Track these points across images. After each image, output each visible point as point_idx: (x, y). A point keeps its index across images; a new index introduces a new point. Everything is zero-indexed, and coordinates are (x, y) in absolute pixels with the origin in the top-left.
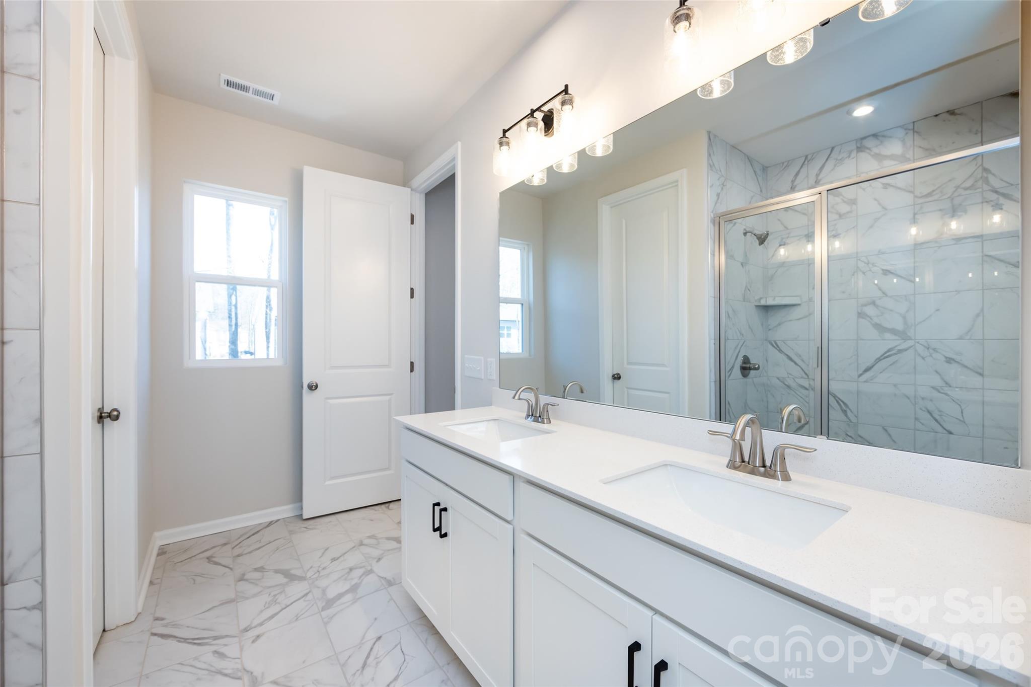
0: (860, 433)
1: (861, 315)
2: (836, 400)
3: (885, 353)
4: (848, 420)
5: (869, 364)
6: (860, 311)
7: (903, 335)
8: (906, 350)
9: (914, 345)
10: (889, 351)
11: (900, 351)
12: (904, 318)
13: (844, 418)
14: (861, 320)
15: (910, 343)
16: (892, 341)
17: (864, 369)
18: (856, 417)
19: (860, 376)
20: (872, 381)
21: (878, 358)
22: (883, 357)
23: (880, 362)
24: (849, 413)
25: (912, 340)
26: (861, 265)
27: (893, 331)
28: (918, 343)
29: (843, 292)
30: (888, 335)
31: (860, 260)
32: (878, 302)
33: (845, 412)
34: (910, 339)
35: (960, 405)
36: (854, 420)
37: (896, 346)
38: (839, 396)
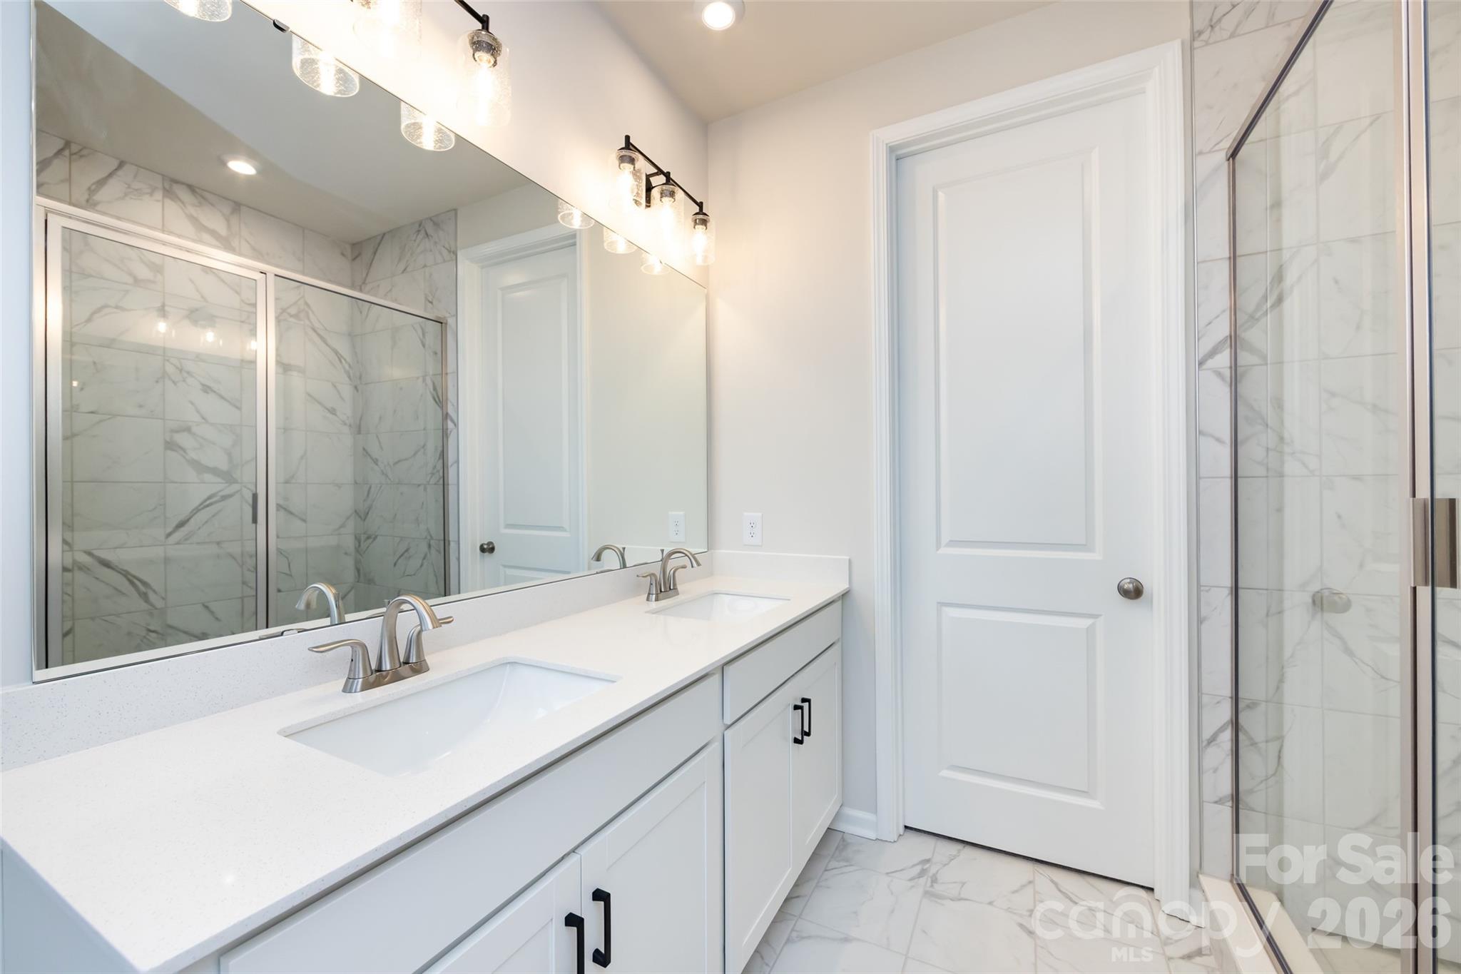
0: (170, 622)
1: (170, 445)
2: (129, 580)
3: (205, 501)
4: (150, 607)
5: (182, 517)
6: (168, 440)
7: (228, 477)
8: (230, 496)
9: (241, 490)
10: (209, 498)
11: (224, 498)
12: (229, 455)
13: (144, 606)
14: (169, 453)
15: (235, 487)
16: (213, 485)
17: (174, 525)
18: (163, 599)
19: (169, 535)
20: (189, 542)
21: (197, 508)
22: (202, 506)
23: (198, 513)
24: (152, 596)
25: (237, 483)
26: (170, 369)
27: (215, 471)
28: (245, 487)
29: (141, 406)
30: (208, 477)
31: (168, 360)
32: (194, 429)
33: (145, 597)
34: (236, 482)
35: (286, 557)
36: (159, 604)
37: (220, 491)
38: (133, 572)
